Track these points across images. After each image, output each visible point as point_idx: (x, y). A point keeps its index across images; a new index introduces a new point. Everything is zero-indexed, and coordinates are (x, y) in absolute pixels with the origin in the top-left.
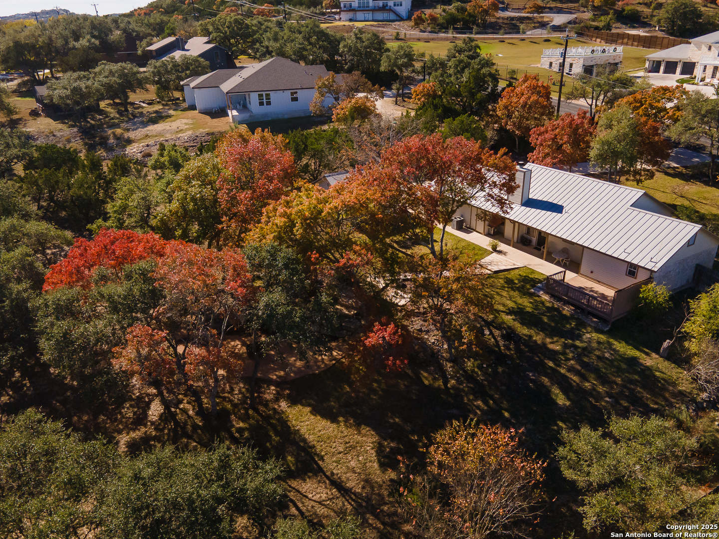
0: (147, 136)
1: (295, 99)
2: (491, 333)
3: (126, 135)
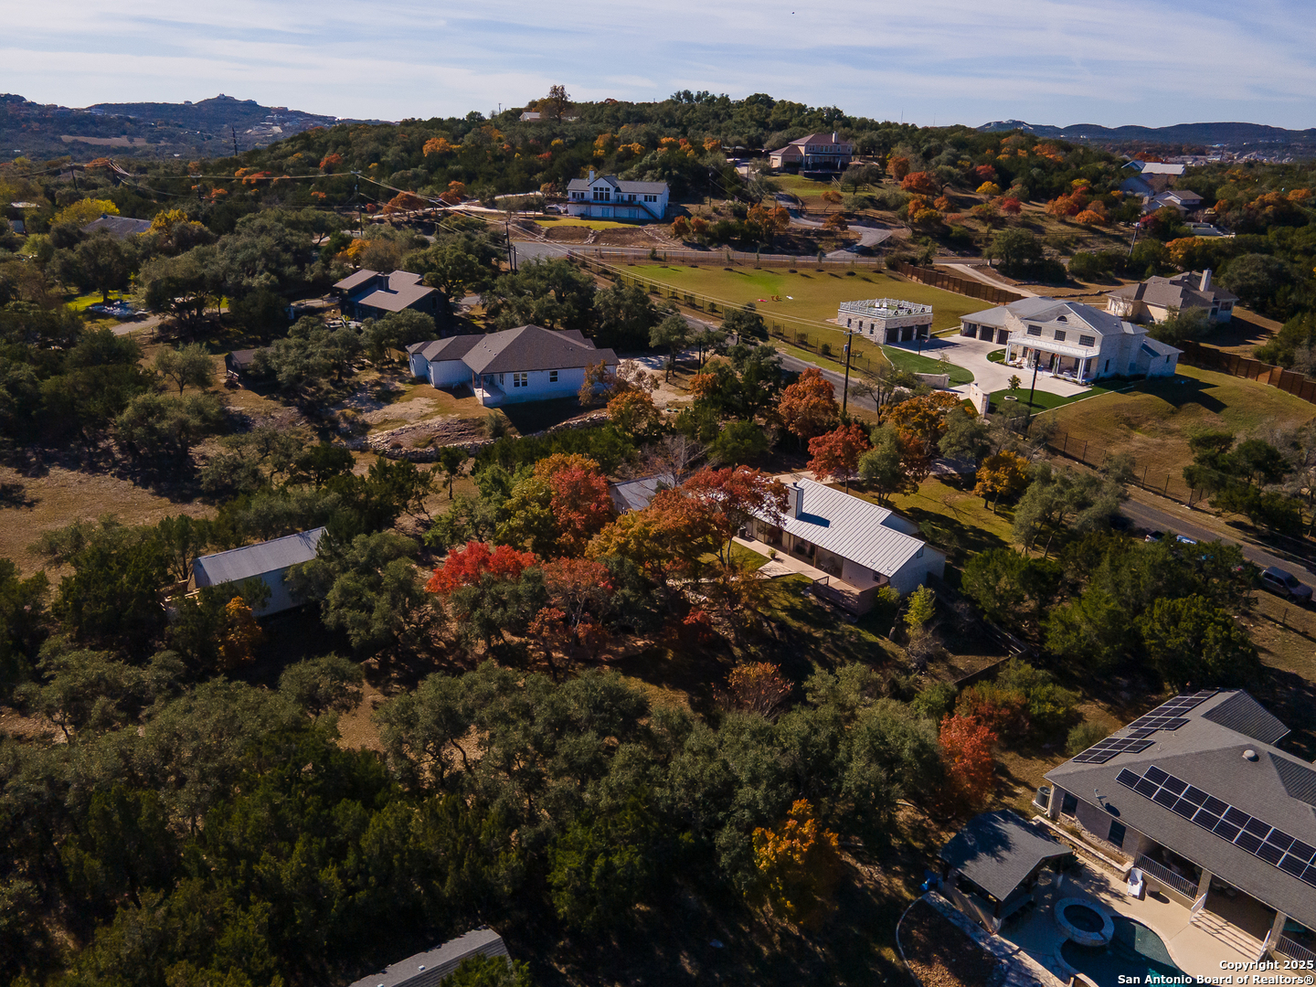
1: (554, 379)
3: (360, 418)
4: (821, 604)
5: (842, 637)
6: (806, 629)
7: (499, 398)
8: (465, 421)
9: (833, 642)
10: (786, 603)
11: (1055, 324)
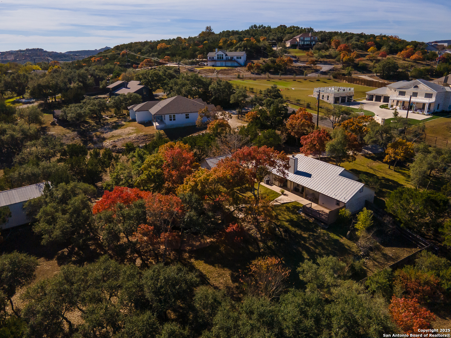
0: (113, 136)
1: (187, 117)
2: (279, 230)
3: (102, 136)
4: (307, 218)
5: (319, 237)
6: (298, 232)
7: (163, 126)
8: (147, 135)
9: (314, 241)
10: (288, 218)
11: (413, 90)
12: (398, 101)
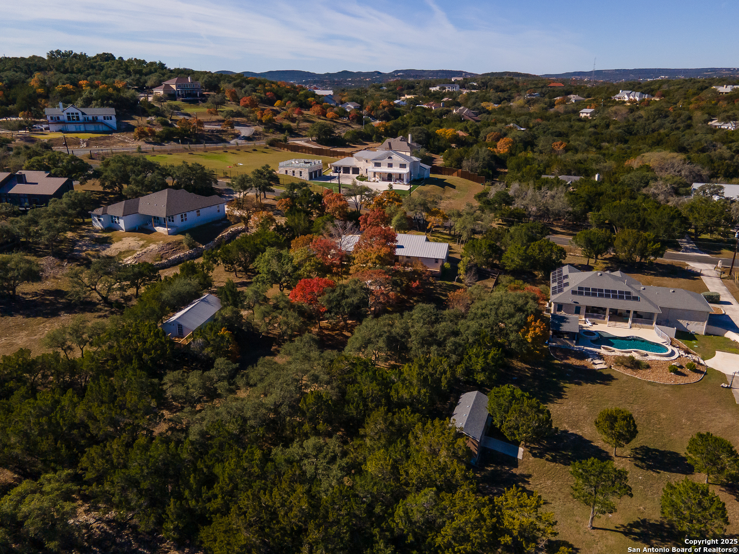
0: (121, 252)
1: (198, 215)
7: (174, 229)
8: (169, 244)
11: (387, 161)
12: (375, 173)
